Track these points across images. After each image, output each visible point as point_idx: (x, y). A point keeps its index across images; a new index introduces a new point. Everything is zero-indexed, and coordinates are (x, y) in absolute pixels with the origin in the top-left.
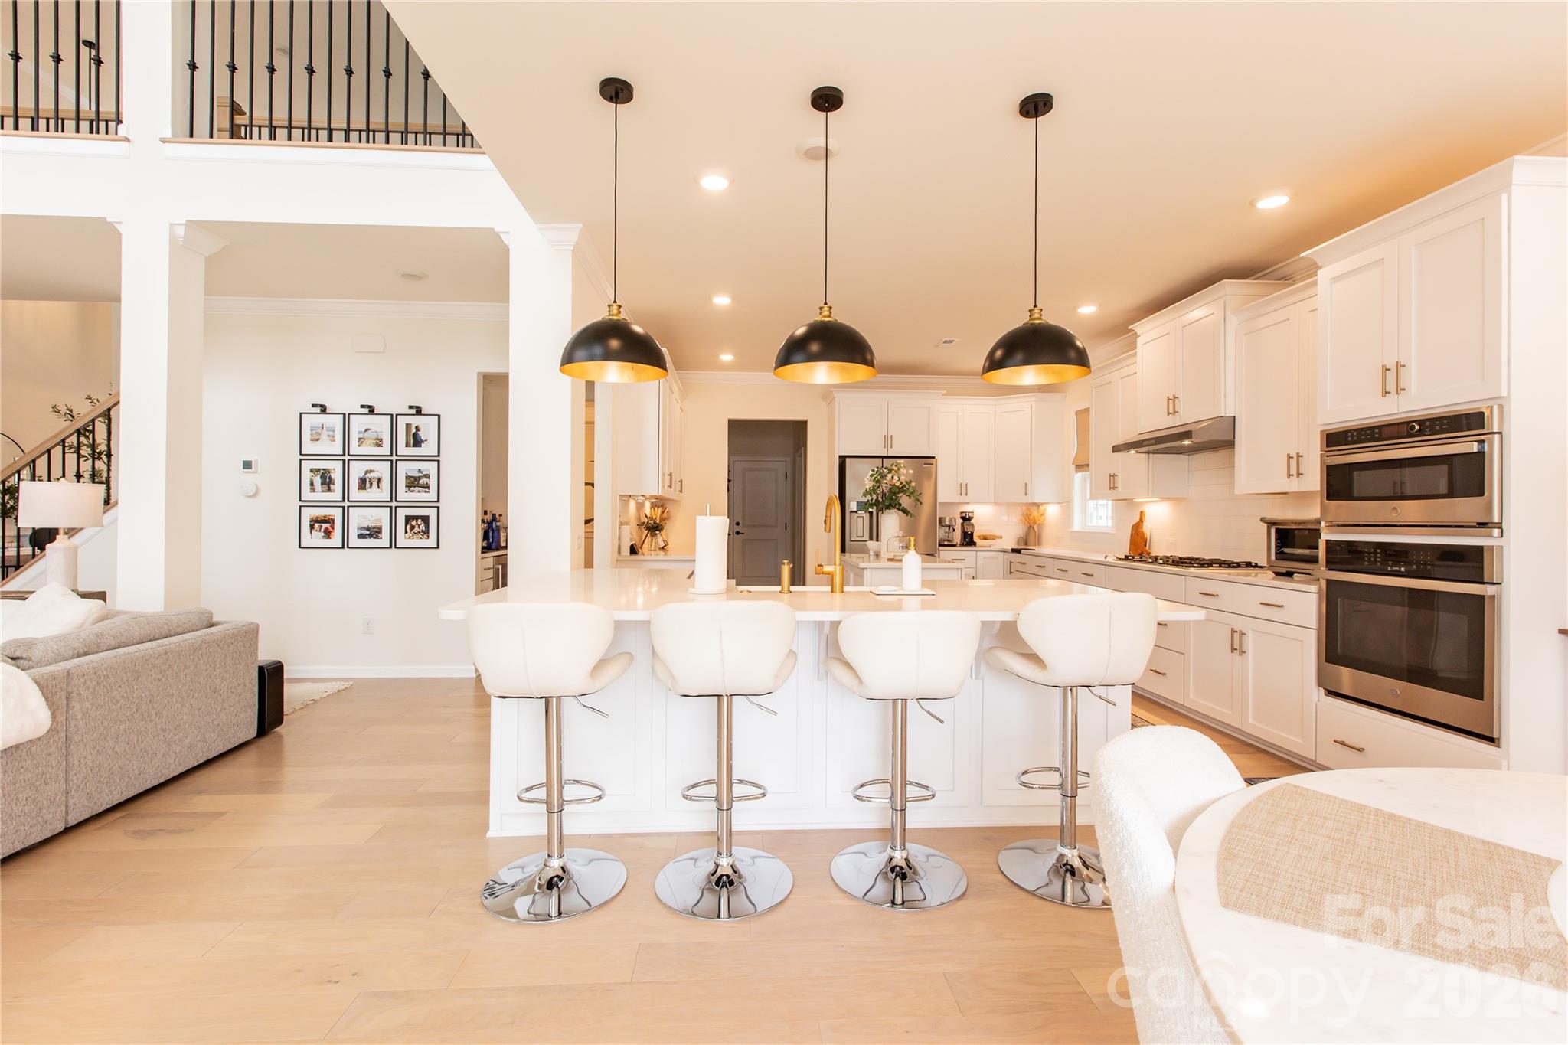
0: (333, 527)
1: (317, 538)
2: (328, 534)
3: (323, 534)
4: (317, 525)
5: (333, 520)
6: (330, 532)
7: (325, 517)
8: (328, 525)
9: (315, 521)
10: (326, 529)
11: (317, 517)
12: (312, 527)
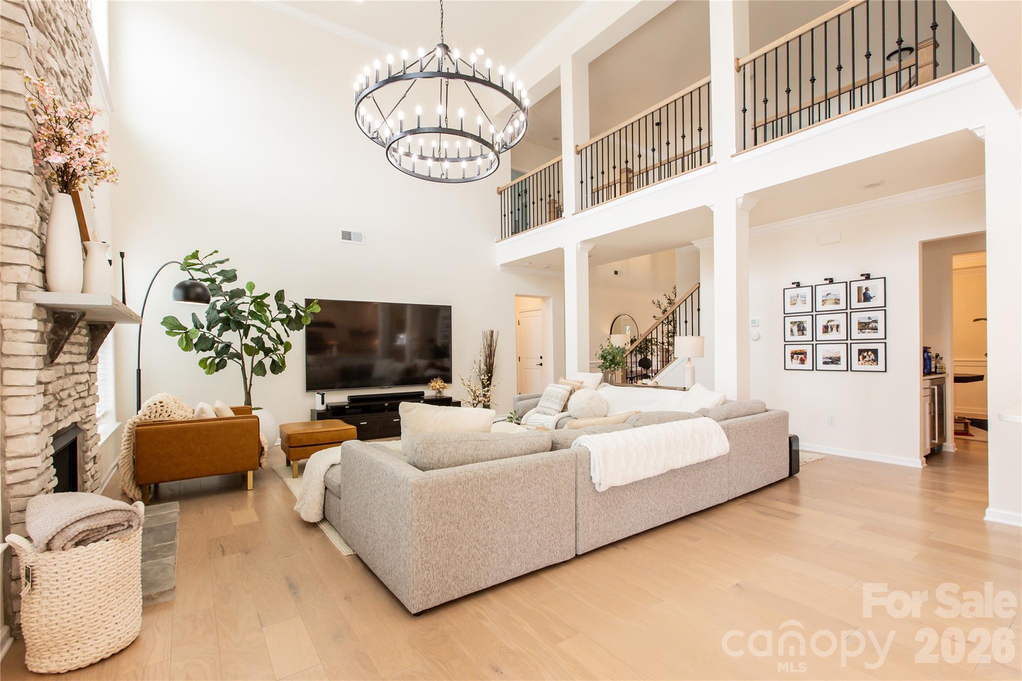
0: (806, 357)
1: (796, 364)
3: (800, 362)
4: (795, 356)
5: (806, 353)
6: (804, 360)
7: (800, 351)
8: (803, 356)
9: (794, 354)
10: (801, 358)
11: (796, 351)
12: (792, 357)
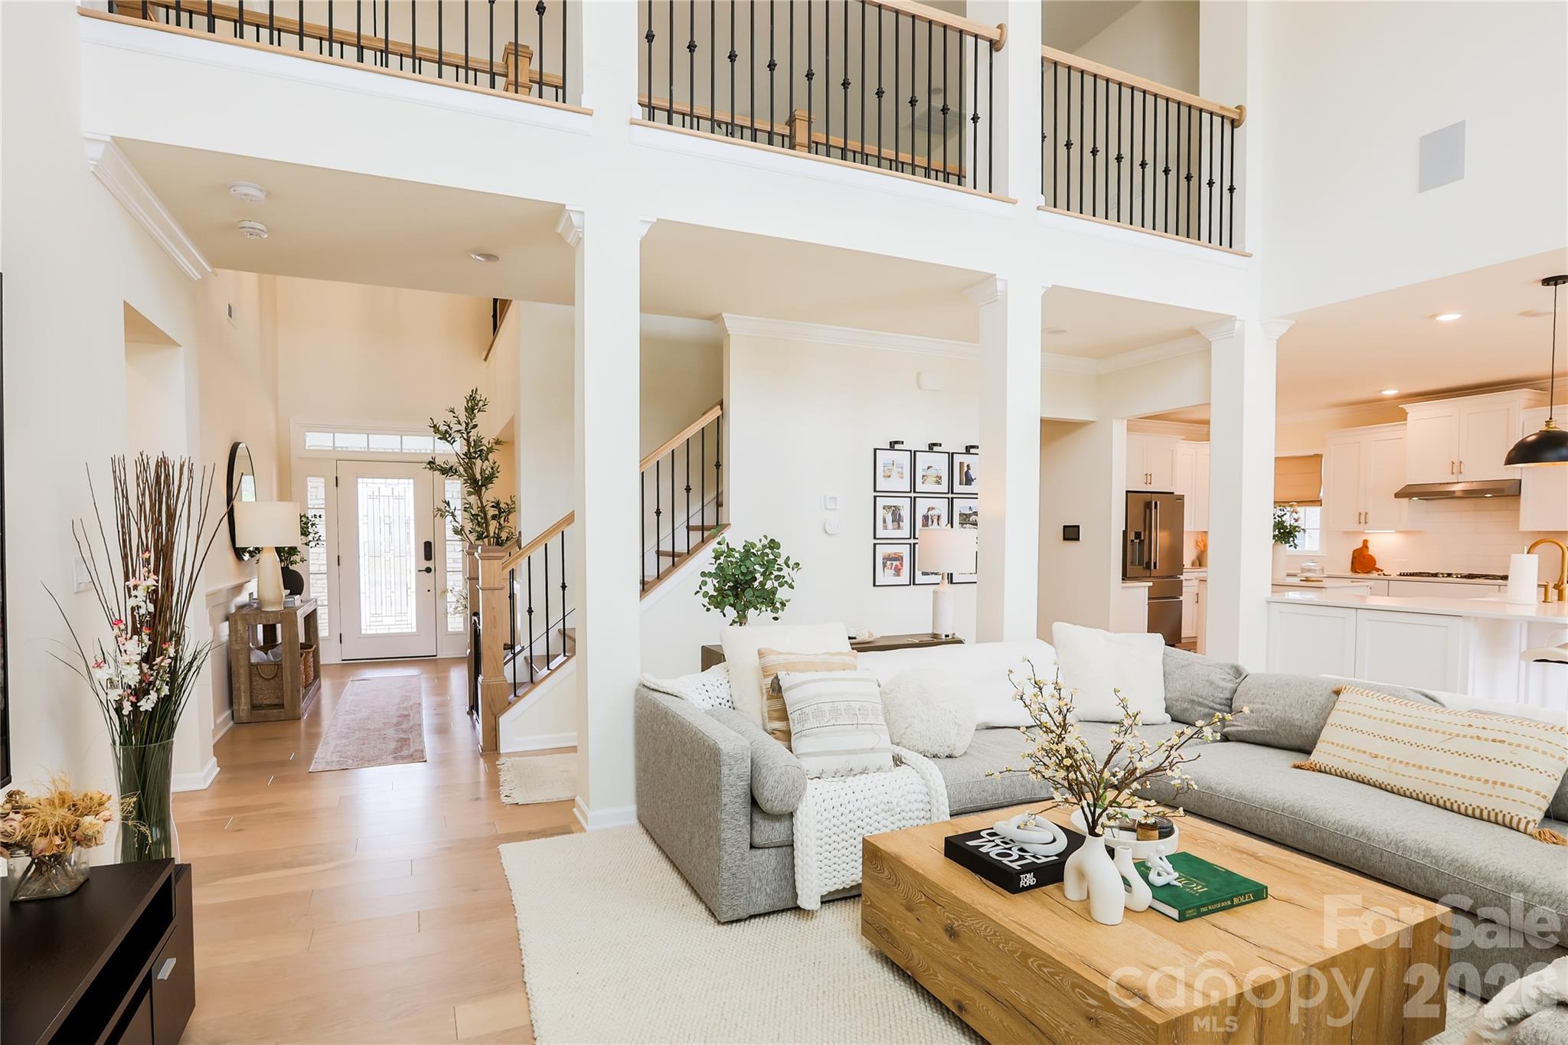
0: (902, 565)
1: (885, 576)
2: (898, 571)
3: (894, 572)
4: (889, 562)
5: (902, 557)
6: (900, 569)
7: (895, 554)
8: (898, 563)
9: (888, 559)
10: (896, 565)
11: (889, 555)
12: (884, 565)
